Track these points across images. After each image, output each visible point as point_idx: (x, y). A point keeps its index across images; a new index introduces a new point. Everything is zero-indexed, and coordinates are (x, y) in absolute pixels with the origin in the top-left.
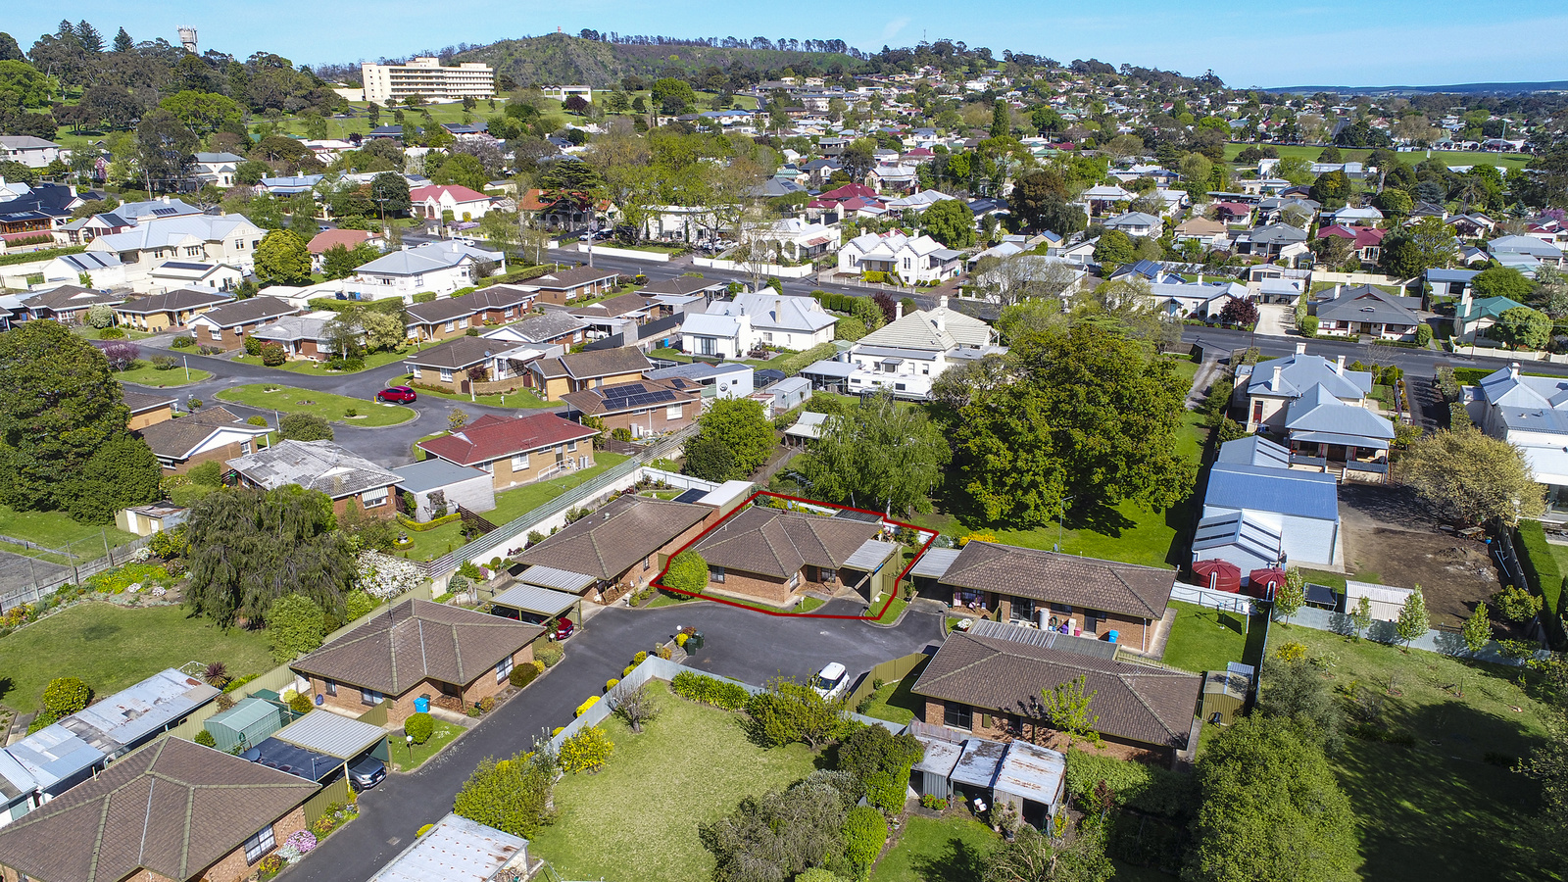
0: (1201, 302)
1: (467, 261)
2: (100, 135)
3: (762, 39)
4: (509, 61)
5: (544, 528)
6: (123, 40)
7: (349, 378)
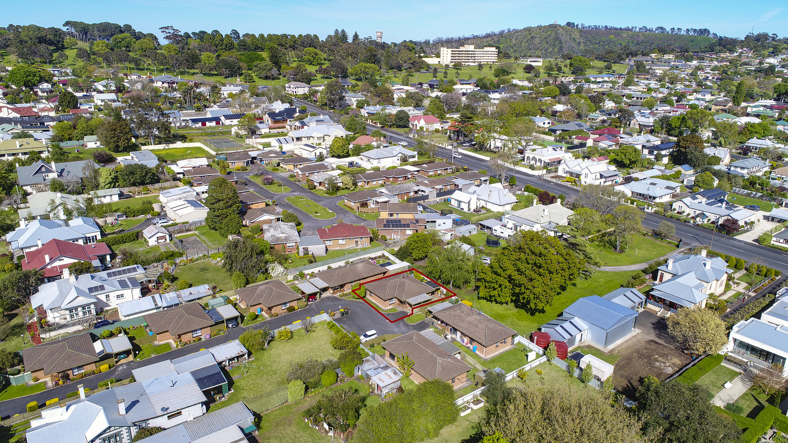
0: (718, 216)
1: (400, 155)
2: (332, 78)
3: (661, 28)
4: (529, 37)
5: (334, 265)
6: (356, 37)
7: (328, 198)
